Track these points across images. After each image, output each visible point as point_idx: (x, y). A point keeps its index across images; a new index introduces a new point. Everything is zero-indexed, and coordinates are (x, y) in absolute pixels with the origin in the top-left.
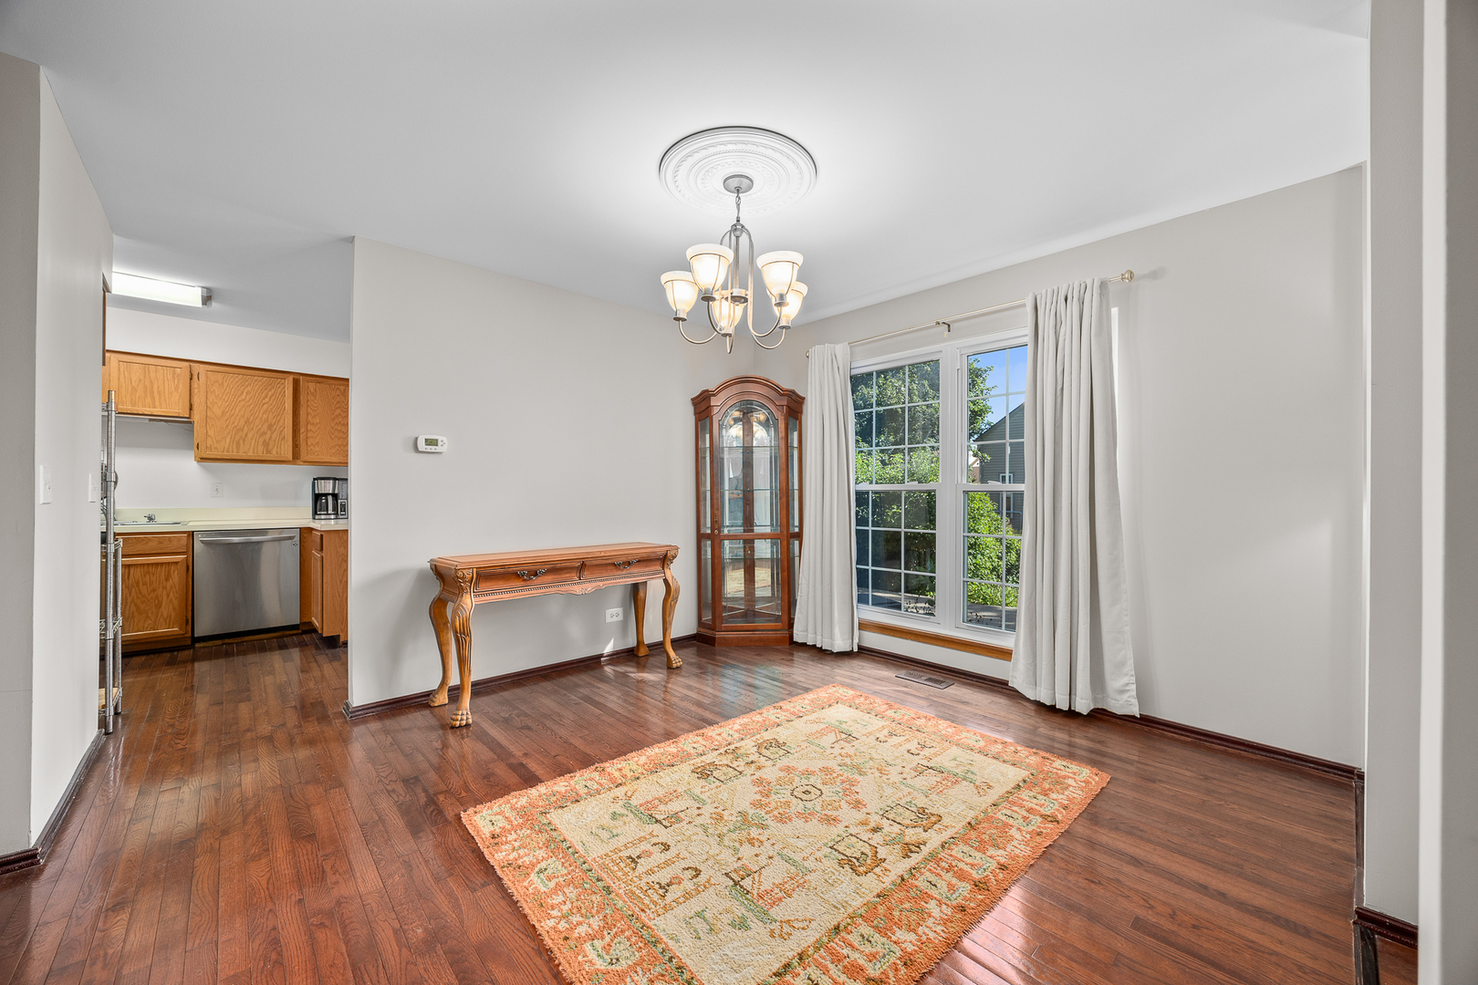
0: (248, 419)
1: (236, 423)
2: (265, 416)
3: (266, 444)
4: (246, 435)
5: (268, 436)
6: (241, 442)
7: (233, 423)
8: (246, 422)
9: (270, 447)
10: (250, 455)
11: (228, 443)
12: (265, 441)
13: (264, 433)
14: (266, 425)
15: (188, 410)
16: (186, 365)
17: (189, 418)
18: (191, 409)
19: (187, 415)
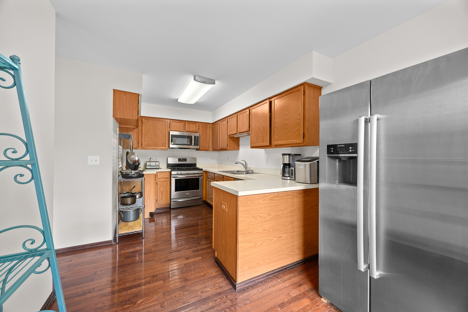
0: (259, 127)
2: (263, 124)
4: (259, 135)
6: (258, 138)
7: (256, 130)
8: (259, 129)
9: (264, 139)
10: (260, 144)
11: (255, 139)
12: (263, 136)
13: (263, 133)
14: (263, 128)
15: (248, 128)
16: (248, 110)
17: (249, 131)
18: (250, 127)
19: (248, 130)
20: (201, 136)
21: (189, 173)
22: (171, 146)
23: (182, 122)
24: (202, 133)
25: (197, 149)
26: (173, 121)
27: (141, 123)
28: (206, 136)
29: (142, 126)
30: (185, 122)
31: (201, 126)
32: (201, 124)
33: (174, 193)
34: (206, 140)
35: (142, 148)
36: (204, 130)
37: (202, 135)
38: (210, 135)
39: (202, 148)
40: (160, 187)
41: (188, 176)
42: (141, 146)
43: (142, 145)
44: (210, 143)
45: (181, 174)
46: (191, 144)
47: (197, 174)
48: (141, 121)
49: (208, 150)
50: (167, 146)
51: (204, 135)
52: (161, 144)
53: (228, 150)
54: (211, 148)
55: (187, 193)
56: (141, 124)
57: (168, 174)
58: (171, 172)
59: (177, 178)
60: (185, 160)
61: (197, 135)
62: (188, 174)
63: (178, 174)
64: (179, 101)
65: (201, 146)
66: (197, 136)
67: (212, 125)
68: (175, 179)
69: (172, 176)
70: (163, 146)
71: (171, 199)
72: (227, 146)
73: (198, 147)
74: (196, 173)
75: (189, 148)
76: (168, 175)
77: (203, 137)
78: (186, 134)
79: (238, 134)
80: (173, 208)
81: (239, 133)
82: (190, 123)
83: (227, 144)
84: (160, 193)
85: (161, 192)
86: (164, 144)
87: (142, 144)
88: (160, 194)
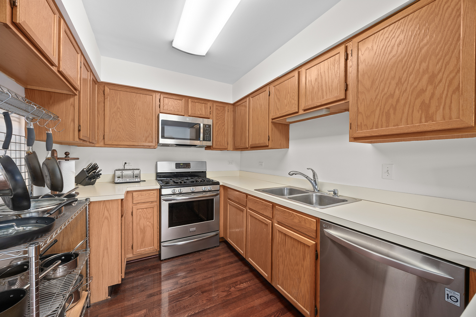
0: (400, 79)
1: (386, 90)
2: (424, 65)
3: (425, 107)
4: (398, 101)
5: (428, 94)
6: (392, 111)
7: (383, 90)
8: (397, 84)
9: (432, 110)
10: (403, 128)
11: (377, 116)
12: (423, 103)
13: (423, 91)
14: (426, 78)
15: (343, 92)
16: (343, 48)
17: (345, 99)
18: (346, 90)
19: (343, 97)
20: (214, 125)
21: (195, 191)
22: (162, 141)
23: (181, 98)
24: (217, 119)
25: (208, 148)
26: (166, 96)
27: (103, 95)
28: (223, 126)
29: (104, 103)
30: (187, 99)
31: (215, 107)
32: (215, 105)
33: (166, 230)
34: (223, 131)
35: (106, 145)
36: (220, 115)
37: (217, 123)
38: (229, 123)
39: (216, 145)
40: (139, 220)
41: (193, 196)
42: (103, 141)
43: (104, 138)
44: (229, 136)
45: (180, 194)
46: (198, 138)
47: (210, 191)
48: (102, 93)
49: (226, 149)
50: (154, 141)
51: (220, 122)
52: (144, 137)
53: (270, 147)
54: (230, 146)
55: (192, 227)
56: (103, 98)
57: (156, 194)
58: (160, 190)
59: (173, 202)
60: (187, 165)
61: (209, 122)
62: (193, 192)
63: (174, 194)
64: (174, 45)
65: (214, 142)
66: (207, 125)
67: (232, 106)
68: (169, 204)
69: (162, 198)
70: (146, 140)
71: (160, 242)
72: (269, 140)
73: (209, 143)
74: (207, 190)
75: (195, 146)
76: (154, 196)
77: (218, 127)
78: (188, 120)
79: (301, 112)
80: (165, 260)
81: (305, 110)
82: (196, 101)
83: (269, 136)
84: (139, 231)
85: (141, 229)
86: (148, 136)
87: (104, 136)
88: (139, 233)
